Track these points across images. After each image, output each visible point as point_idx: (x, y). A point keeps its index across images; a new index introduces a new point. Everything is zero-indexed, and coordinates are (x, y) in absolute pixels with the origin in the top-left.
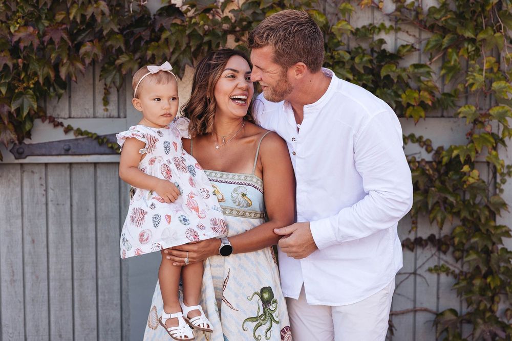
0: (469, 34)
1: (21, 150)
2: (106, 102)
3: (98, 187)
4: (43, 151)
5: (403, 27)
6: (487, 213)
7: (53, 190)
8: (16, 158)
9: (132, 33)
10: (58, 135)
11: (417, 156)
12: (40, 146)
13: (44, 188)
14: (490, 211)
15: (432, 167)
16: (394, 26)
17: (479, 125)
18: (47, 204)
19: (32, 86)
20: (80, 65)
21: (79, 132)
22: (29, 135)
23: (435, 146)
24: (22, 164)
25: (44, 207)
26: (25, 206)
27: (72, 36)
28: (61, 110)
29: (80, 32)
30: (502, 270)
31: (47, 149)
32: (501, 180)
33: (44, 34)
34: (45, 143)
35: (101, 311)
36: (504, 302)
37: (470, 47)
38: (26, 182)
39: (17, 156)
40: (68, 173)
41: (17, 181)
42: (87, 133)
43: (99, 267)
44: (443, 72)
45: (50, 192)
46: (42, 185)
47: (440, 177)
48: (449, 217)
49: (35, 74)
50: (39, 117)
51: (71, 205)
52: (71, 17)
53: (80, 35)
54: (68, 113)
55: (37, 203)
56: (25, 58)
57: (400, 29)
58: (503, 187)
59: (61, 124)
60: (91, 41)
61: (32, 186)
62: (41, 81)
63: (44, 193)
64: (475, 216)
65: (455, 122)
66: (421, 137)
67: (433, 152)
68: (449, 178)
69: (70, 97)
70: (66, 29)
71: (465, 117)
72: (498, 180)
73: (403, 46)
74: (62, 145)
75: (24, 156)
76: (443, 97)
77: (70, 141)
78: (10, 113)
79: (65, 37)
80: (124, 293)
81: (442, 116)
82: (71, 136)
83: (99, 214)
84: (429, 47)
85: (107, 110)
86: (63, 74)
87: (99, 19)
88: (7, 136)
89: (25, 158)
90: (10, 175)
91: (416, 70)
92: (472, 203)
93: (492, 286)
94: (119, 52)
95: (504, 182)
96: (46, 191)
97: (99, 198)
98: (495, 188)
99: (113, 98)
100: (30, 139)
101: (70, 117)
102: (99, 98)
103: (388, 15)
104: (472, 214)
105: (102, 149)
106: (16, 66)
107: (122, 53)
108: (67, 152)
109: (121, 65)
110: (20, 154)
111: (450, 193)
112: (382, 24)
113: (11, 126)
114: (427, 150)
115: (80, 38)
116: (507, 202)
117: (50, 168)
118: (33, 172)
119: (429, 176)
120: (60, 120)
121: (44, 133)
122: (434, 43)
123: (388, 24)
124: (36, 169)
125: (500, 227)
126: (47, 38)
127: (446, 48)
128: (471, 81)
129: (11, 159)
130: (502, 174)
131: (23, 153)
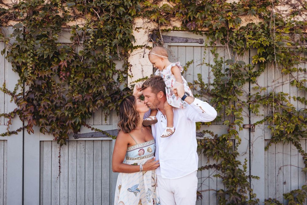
0: (225, 97)
1: (77, 136)
2: (106, 120)
3: (103, 148)
4: (84, 136)
5: (203, 95)
6: (232, 157)
8: (75, 139)
9: (114, 96)
10: (89, 131)
11: (209, 137)
12: (83, 134)
14: (233, 156)
15: (214, 141)
16: (200, 95)
17: (231, 127)
18: (85, 154)
19: (80, 114)
20: (96, 107)
21: (96, 130)
22: (79, 131)
23: (215, 134)
24: (77, 141)
26: (78, 155)
27: (94, 98)
28: (90, 122)
29: (97, 96)
30: (238, 176)
31: (85, 135)
33: (84, 97)
35: (103, 191)
36: (239, 187)
37: (226, 101)
38: (78, 147)
40: (93, 143)
41: (75, 146)
42: (99, 130)
43: (102, 175)
45: (86, 150)
46: (84, 148)
47: (216, 144)
48: (220, 158)
49: (81, 110)
50: (83, 125)
51: (93, 155)
52: (94, 91)
53: (97, 97)
54: (93, 123)
55: (82, 154)
56: (77, 105)
57: (202, 96)
58: (237, 148)
59: (90, 127)
60: (100, 99)
61: (80, 148)
62: (83, 113)
64: (228, 157)
65: (221, 126)
66: (210, 131)
67: (214, 136)
68: (220, 145)
69: (94, 118)
70: (92, 95)
71: (226, 125)
72: (236, 146)
74: (91, 134)
75: (77, 138)
77: (93, 133)
78: (72, 123)
79: (91, 98)
80: (111, 185)
81: (217, 124)
82: (94, 131)
83: (102, 158)
84: (212, 101)
85: (106, 122)
86: (90, 111)
87: (103, 92)
88: (70, 131)
90: (73, 144)
92: (227, 153)
93: (235, 182)
94: (109, 102)
95: (238, 146)
96: (85, 150)
97: (103, 152)
98: (235, 148)
99: (108, 118)
101: (94, 125)
102: (104, 118)
103: (198, 91)
104: (227, 157)
105: (104, 135)
106: (74, 108)
107: (110, 103)
108: (92, 137)
109: (110, 107)
111: (220, 149)
112: (197, 94)
113: (72, 128)
114: (212, 135)
115: (96, 98)
117: (86, 142)
118: (81, 143)
119: (213, 144)
120: (90, 126)
121: (85, 130)
122: (213, 100)
123: (198, 94)
124: (82, 142)
125: (237, 161)
126: (85, 98)
127: (218, 102)
128: (227, 112)
129: (73, 139)
130: (237, 143)
131: (77, 137)
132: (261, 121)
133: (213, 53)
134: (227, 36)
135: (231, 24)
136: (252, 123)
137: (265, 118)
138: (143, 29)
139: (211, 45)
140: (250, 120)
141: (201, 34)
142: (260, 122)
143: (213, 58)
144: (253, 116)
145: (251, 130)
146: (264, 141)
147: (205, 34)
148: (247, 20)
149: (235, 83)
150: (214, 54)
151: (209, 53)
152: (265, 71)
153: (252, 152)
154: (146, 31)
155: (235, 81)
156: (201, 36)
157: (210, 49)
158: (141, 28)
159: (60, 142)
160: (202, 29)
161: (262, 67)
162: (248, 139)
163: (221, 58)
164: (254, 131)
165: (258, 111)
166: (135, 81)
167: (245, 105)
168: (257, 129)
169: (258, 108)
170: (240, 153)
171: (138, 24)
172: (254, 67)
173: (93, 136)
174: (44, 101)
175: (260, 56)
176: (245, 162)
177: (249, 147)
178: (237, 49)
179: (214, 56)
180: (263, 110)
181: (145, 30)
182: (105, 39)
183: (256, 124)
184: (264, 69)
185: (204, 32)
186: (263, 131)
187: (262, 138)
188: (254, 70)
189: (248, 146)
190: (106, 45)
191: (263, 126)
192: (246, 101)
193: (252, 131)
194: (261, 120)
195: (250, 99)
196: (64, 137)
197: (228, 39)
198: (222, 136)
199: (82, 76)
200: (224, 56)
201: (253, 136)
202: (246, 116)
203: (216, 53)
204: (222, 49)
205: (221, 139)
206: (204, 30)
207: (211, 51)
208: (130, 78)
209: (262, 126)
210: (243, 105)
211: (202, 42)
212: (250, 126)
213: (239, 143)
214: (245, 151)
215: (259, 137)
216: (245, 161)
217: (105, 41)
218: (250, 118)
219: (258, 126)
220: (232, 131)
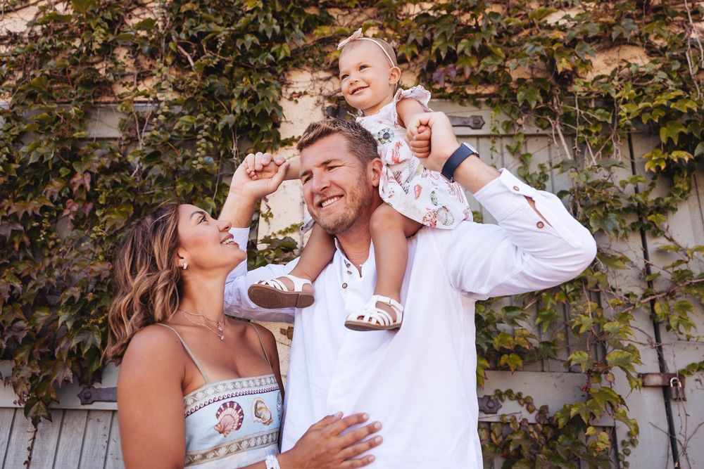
1: (89, 395)
4: (111, 397)
7: (115, 441)
8: (83, 404)
11: (517, 416)
12: (109, 390)
13: (107, 440)
15: (536, 429)
17: (595, 378)
18: (106, 458)
22: (100, 378)
23: (538, 405)
24: (89, 411)
25: (103, 460)
26: (83, 459)
32: (623, 450)
37: (567, 287)
38: (89, 432)
39: (84, 400)
41: (81, 430)
44: (538, 320)
45: (112, 444)
46: (105, 435)
47: (547, 442)
55: (96, 456)
56: (95, 293)
58: (627, 459)
61: (94, 437)
63: (105, 444)
65: (558, 377)
66: (520, 394)
67: (536, 412)
68: (560, 444)
72: (620, 451)
75: (90, 401)
76: (542, 346)
81: (543, 371)
89: (92, 403)
90: (75, 422)
91: (508, 314)
95: (627, 453)
96: (108, 442)
100: (101, 383)
106: (85, 301)
110: (86, 400)
114: (528, 409)
118: (98, 420)
119: (534, 440)
124: (102, 417)
127: (539, 294)
128: (577, 323)
129: (77, 404)
130: (623, 443)
131: (89, 398)
133: (514, 152)
134: (553, 102)
135: (564, 60)
136: (671, 369)
138: (312, 96)
139: (507, 129)
140: (661, 360)
141: (477, 104)
142: (703, 367)
143: (517, 167)
144: (670, 344)
145: (670, 392)
147: (487, 102)
148: (610, 62)
149: (595, 222)
150: (518, 156)
151: (502, 154)
152: (693, 198)
154: (318, 102)
155: (595, 218)
156: (475, 108)
157: (506, 142)
158: (305, 93)
159: (31, 413)
160: (479, 91)
161: (680, 183)
162: (666, 427)
163: (541, 166)
164: (684, 399)
165: (691, 322)
166: (280, 233)
167: (637, 306)
168: (692, 391)
169: (688, 313)
171: (299, 85)
172: (652, 185)
174: (7, 279)
175: (669, 146)
177: (672, 457)
178: (589, 133)
179: (517, 161)
181: (315, 99)
182: (200, 116)
183: (689, 374)
184: (689, 191)
185: (483, 100)
188: (652, 197)
189: (668, 455)
190: (201, 128)
192: (638, 292)
193: (674, 396)
195: (650, 284)
196: (44, 394)
197: (558, 106)
198: (567, 410)
199: (127, 213)
200: (550, 160)
202: (644, 345)
203: (523, 152)
204: (543, 143)
205: (561, 422)
206: (484, 92)
207: (508, 147)
208: (266, 223)
210: (629, 305)
211: (478, 124)
212: (664, 380)
213: (633, 443)
217: (200, 121)
218: (660, 349)
219: (697, 380)
220: (600, 391)
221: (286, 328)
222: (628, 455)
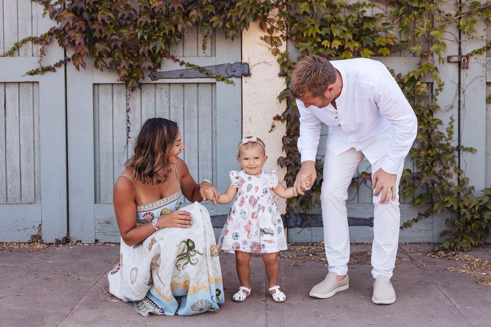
0: (415, 5)
1: (155, 75)
2: (204, 48)
3: (199, 98)
4: (168, 76)
5: (376, 4)
6: (428, 112)
8: (152, 80)
9: (219, 4)
10: (176, 67)
12: (166, 73)
13: (168, 98)
14: (430, 110)
16: (371, 3)
17: (424, 59)
18: (169, 108)
19: (162, 35)
20: (189, 24)
21: (188, 65)
22: (159, 66)
23: (396, 73)
24: (155, 84)
25: (168, 109)
26: (157, 109)
27: (185, 7)
28: (178, 52)
29: (190, 4)
30: (437, 145)
31: (170, 75)
33: (169, 5)
34: (169, 71)
35: (200, 171)
36: (439, 166)
37: (415, 12)
38: (158, 95)
39: (153, 78)
40: (182, 89)
41: (153, 94)
42: (193, 65)
43: (200, 144)
44: (400, 29)
45: (172, 100)
46: (167, 96)
49: (164, 29)
50: (166, 56)
51: (184, 109)
53: (190, 6)
54: (182, 54)
55: (164, 107)
56: (157, 19)
57: (374, 5)
58: (437, 97)
59: (178, 60)
60: (196, 9)
61: (161, 97)
62: (167, 32)
65: (407, 59)
67: (396, 77)
69: (183, 45)
70: (182, 2)
71: (415, 53)
72: (434, 94)
73: (377, 15)
74: (179, 72)
75: (156, 79)
76: (400, 43)
77: (183, 70)
78: (149, 51)
79: (181, 6)
80: (214, 161)
81: (400, 56)
82: (184, 67)
83: (199, 114)
84: (392, 15)
85: (205, 53)
86: (180, 29)
88: (148, 64)
89: (157, 80)
90: (149, 91)
91: (384, 27)
93: (432, 155)
95: (437, 94)
96: (169, 100)
97: (200, 104)
98: (432, 98)
99: (208, 46)
100: (160, 68)
101: (183, 57)
102: (200, 45)
105: (202, 75)
106: (152, 24)
107: (213, 15)
108: (181, 77)
109: (212, 22)
110: (154, 78)
112: (364, 3)
113: (149, 59)
115: (189, 8)
116: (439, 106)
117: (171, 85)
118: (161, 89)
120: (177, 58)
121: (168, 66)
122: (394, 13)
123: (367, 3)
124: (164, 87)
125: (435, 119)
126: (170, 7)
127: (401, 15)
128: (418, 31)
129: (148, 80)
130: (436, 90)
131: (155, 77)
132: (480, 50)
136: (464, 53)
137: (487, 44)
140: (460, 49)
142: (479, 52)
144: (466, 41)
145: (461, 65)
146: (485, 85)
153: (464, 105)
159: (130, 84)
162: (457, 82)
164: (467, 68)
165: (474, 29)
167: (451, 21)
168: (472, 64)
169: (474, 25)
170: (442, 107)
173: (182, 75)
174: (103, 11)
176: (450, 123)
177: (458, 95)
180: (485, 30)
183: (472, 55)
186: (485, 68)
187: (482, 81)
189: (456, 95)
191: (485, 58)
192: (453, 13)
193: (463, 67)
194: (481, 48)
195: (460, 8)
196: (136, 75)
198: (409, 74)
201: (465, 75)
202: (453, 41)
205: (406, 80)
209: (482, 58)
210: (447, 20)
212: (459, 59)
213: (441, 90)
214: (450, 103)
215: (477, 78)
216: (450, 121)
218: (460, 43)
219: (475, 58)
220: (426, 65)
221: (263, 36)
222: (437, 95)
